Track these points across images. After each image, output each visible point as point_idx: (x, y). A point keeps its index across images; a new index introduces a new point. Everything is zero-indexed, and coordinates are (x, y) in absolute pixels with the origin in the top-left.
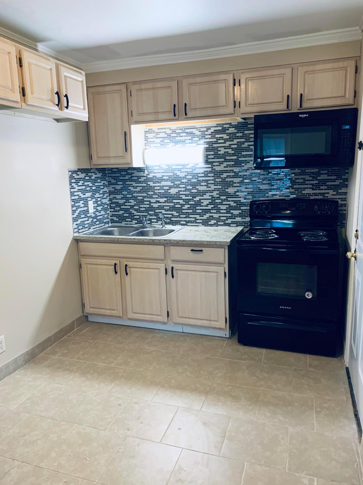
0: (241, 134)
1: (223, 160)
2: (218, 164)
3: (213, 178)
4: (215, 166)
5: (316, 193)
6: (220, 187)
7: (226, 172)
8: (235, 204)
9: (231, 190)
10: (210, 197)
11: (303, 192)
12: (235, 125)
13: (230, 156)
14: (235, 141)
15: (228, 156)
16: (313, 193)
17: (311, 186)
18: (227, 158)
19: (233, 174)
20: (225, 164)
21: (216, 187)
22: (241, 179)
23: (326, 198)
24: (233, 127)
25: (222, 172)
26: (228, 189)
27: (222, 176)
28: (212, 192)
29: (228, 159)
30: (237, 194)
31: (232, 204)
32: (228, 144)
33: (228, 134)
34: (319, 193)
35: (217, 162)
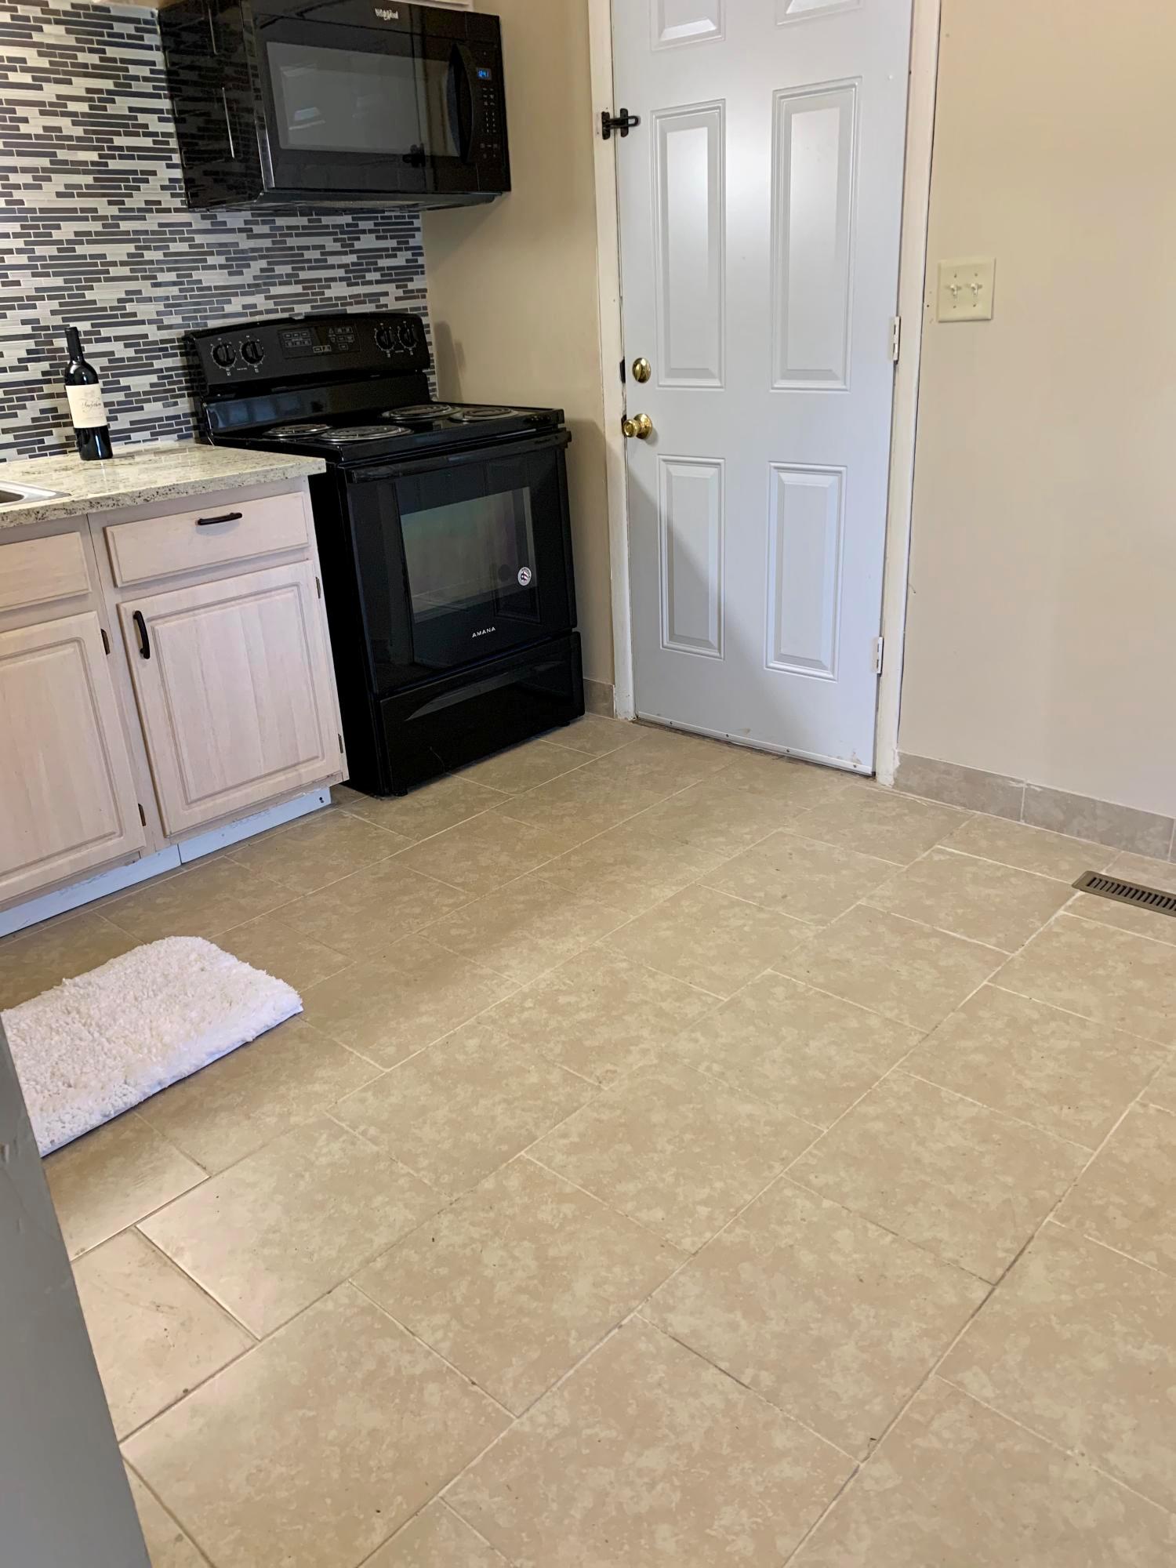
0: (94, 59)
1: (45, 162)
2: (28, 178)
3: (20, 243)
4: (17, 187)
5: (359, 295)
6: (59, 282)
7: (70, 215)
8: (130, 352)
9: (104, 294)
10: (27, 329)
11: (328, 293)
12: (66, 13)
13: (70, 148)
14: (80, 85)
15: (62, 147)
16: (351, 297)
17: (341, 273)
18: (62, 155)
19: (97, 226)
20: (59, 181)
21: (44, 282)
22: (131, 248)
23: (384, 309)
24: (58, 22)
25: (54, 217)
26: (91, 288)
27: (56, 235)
28: (29, 302)
29: (65, 162)
30: (130, 308)
31: (120, 350)
32: (50, 92)
33: (45, 50)
34: (365, 295)
35: (25, 170)
